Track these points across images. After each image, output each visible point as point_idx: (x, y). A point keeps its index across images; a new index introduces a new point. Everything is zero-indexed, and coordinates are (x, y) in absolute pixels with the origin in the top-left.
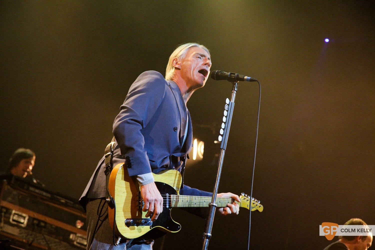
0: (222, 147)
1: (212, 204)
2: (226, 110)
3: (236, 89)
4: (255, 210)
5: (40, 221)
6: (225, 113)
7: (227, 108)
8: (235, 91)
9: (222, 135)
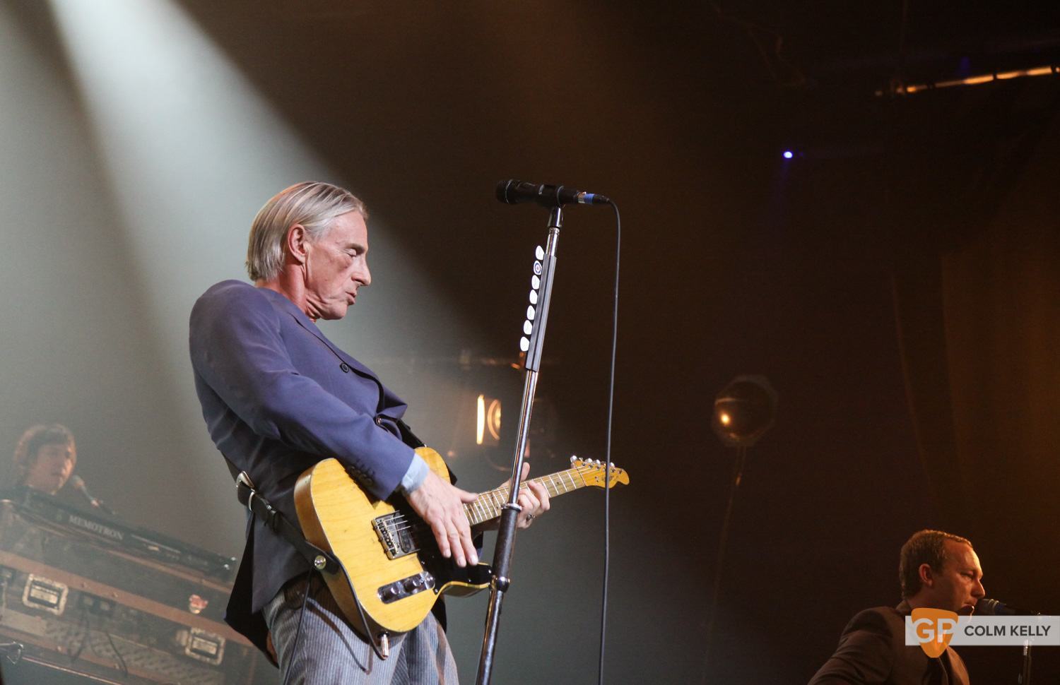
0: (528, 366)
1: (509, 505)
2: (537, 275)
3: (558, 225)
4: (615, 483)
5: (97, 599)
6: (535, 282)
7: (538, 271)
8: (557, 229)
9: (529, 337)
